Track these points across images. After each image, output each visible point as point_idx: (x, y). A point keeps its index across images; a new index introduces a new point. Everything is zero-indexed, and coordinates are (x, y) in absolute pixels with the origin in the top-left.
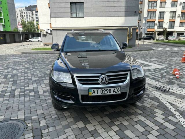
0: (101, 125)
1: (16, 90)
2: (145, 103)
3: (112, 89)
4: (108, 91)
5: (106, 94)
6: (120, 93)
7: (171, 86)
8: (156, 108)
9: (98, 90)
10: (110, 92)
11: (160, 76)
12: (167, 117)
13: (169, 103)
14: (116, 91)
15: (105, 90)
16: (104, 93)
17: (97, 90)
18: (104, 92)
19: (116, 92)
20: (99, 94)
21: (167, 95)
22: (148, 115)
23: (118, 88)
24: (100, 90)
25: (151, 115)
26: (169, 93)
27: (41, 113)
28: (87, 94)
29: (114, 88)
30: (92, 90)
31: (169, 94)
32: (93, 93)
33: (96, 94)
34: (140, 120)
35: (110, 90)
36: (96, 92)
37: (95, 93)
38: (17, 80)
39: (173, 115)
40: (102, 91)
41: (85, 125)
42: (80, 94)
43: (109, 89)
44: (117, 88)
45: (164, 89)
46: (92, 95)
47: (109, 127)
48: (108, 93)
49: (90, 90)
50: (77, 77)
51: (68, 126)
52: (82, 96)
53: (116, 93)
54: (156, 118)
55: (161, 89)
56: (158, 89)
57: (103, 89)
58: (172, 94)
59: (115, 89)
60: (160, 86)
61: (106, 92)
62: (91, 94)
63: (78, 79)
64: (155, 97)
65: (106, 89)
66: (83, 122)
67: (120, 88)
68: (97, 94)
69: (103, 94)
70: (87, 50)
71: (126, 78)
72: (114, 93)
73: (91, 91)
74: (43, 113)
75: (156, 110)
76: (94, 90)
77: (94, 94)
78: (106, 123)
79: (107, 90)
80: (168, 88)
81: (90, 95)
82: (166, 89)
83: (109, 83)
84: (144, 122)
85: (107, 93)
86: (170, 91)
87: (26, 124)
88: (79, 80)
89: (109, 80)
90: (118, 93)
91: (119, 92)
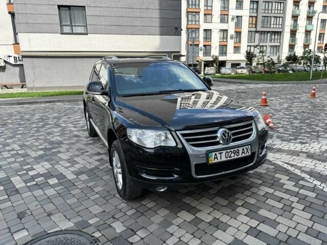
0: (218, 210)
3: (241, 149)
4: (235, 153)
5: (233, 158)
6: (250, 153)
7: (271, 140)
8: (275, 173)
10: (238, 154)
12: (297, 183)
13: (286, 163)
14: (246, 151)
16: (230, 157)
17: (221, 153)
18: (229, 154)
19: (245, 153)
20: (224, 159)
21: (274, 153)
22: (273, 184)
23: (247, 147)
24: (224, 152)
25: (276, 184)
26: (275, 150)
28: (205, 162)
30: (214, 154)
31: (277, 152)
32: (215, 158)
33: (219, 160)
34: (267, 192)
35: (238, 151)
36: (219, 156)
37: (217, 158)
39: (303, 179)
40: (227, 153)
41: (194, 215)
42: (193, 163)
43: (236, 149)
46: (213, 162)
47: (233, 210)
48: (236, 157)
49: (210, 155)
50: (183, 135)
52: (196, 165)
53: (246, 155)
54: (284, 187)
57: (229, 151)
58: (280, 151)
59: (244, 148)
61: (233, 155)
62: (212, 160)
63: (185, 138)
65: (232, 150)
66: (188, 212)
67: (250, 146)
68: (221, 159)
69: (229, 159)
71: (251, 130)
72: (244, 155)
73: (212, 157)
74: (102, 210)
75: (277, 176)
76: (216, 154)
77: (216, 161)
78: (223, 206)
80: (268, 143)
81: (210, 162)
83: (234, 140)
84: (274, 194)
86: (275, 147)
87: (89, 234)
88: (188, 140)
89: (233, 134)
90: (247, 154)
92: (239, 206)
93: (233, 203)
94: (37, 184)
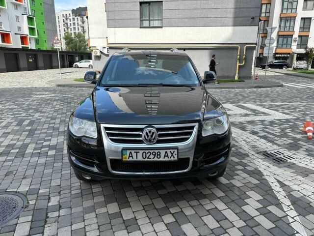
0: (146, 211)
1: (30, 145)
2: (235, 179)
3: (163, 152)
6: (176, 158)
7: (293, 152)
8: (252, 189)
9: (139, 152)
10: (159, 157)
11: (279, 134)
12: (265, 207)
13: (279, 182)
14: (170, 155)
15: (149, 154)
16: (148, 158)
17: (137, 152)
19: (169, 157)
20: (140, 159)
21: (280, 167)
22: (233, 201)
23: (172, 151)
24: (141, 152)
26: (285, 165)
27: (57, 185)
28: (120, 158)
29: (165, 151)
30: (128, 152)
32: (129, 156)
33: (135, 159)
34: (216, 208)
35: (159, 154)
36: (134, 155)
37: (132, 156)
38: (36, 129)
39: (279, 205)
40: (144, 154)
41: (120, 209)
43: (156, 151)
44: (170, 150)
45: (278, 156)
46: (128, 160)
47: (160, 215)
48: (156, 159)
49: (124, 152)
50: (106, 129)
51: (92, 209)
52: (111, 160)
53: (169, 159)
54: (245, 208)
55: (273, 156)
56: (267, 155)
57: (147, 151)
58: (291, 166)
59: (168, 151)
60: (272, 152)
61: (152, 156)
62: (126, 158)
63: (107, 131)
64: (256, 169)
65: (152, 151)
66: (118, 205)
67: (176, 151)
68: (137, 158)
69: (146, 159)
70: (139, 84)
72: (166, 159)
73: (126, 154)
74: (59, 184)
75: (250, 193)
76: (131, 153)
77: (131, 159)
78: (156, 208)
79: (154, 154)
80: (286, 155)
81: (123, 160)
82: (282, 156)
83: (159, 142)
85: (153, 158)
86: (289, 161)
87: (28, 200)
89: (160, 135)
90: (172, 159)
91: (174, 157)
92: (171, 213)
93: (168, 208)
94: (39, 153)
